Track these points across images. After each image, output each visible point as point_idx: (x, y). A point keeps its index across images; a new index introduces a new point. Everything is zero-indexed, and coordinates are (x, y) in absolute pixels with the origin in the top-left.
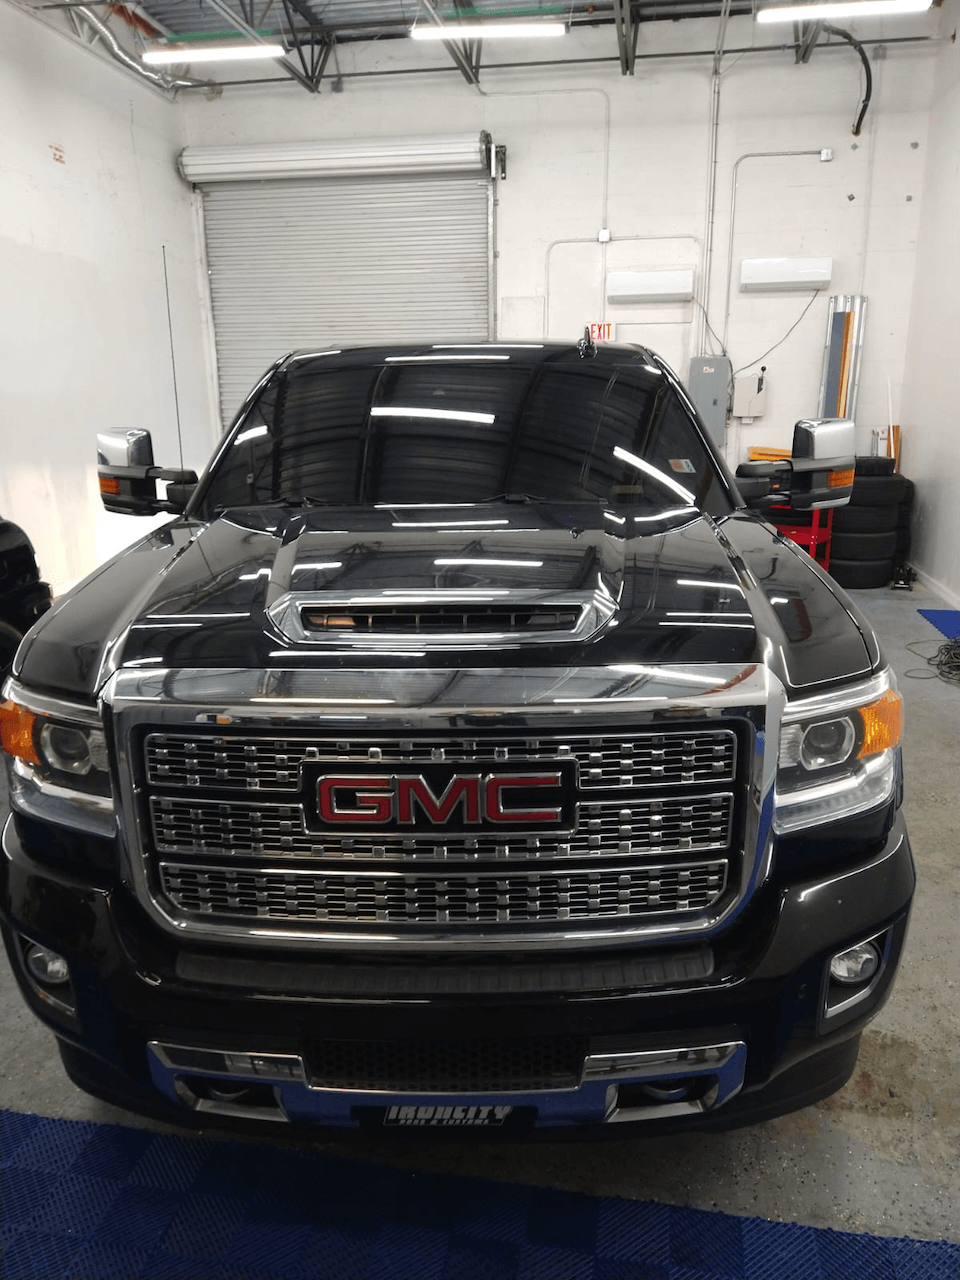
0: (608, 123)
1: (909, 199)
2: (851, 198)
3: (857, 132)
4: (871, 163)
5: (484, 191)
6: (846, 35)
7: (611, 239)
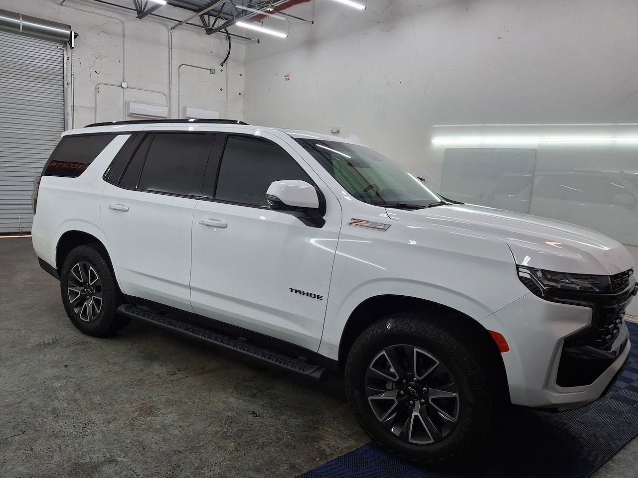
0: (124, 36)
1: (240, 94)
2: (221, 90)
3: (222, 66)
4: (227, 78)
5: (62, 51)
6: (226, 30)
7: (128, 87)
